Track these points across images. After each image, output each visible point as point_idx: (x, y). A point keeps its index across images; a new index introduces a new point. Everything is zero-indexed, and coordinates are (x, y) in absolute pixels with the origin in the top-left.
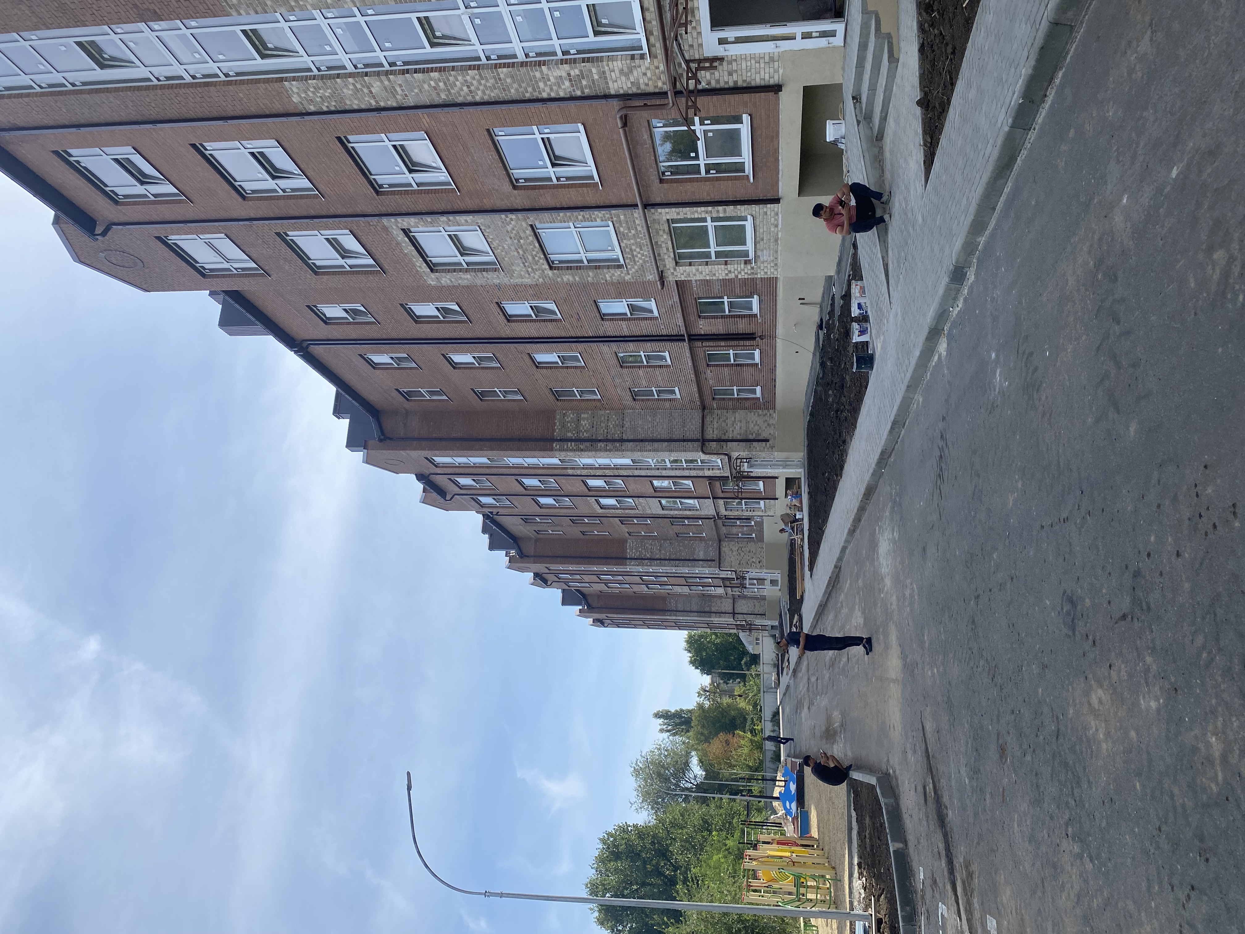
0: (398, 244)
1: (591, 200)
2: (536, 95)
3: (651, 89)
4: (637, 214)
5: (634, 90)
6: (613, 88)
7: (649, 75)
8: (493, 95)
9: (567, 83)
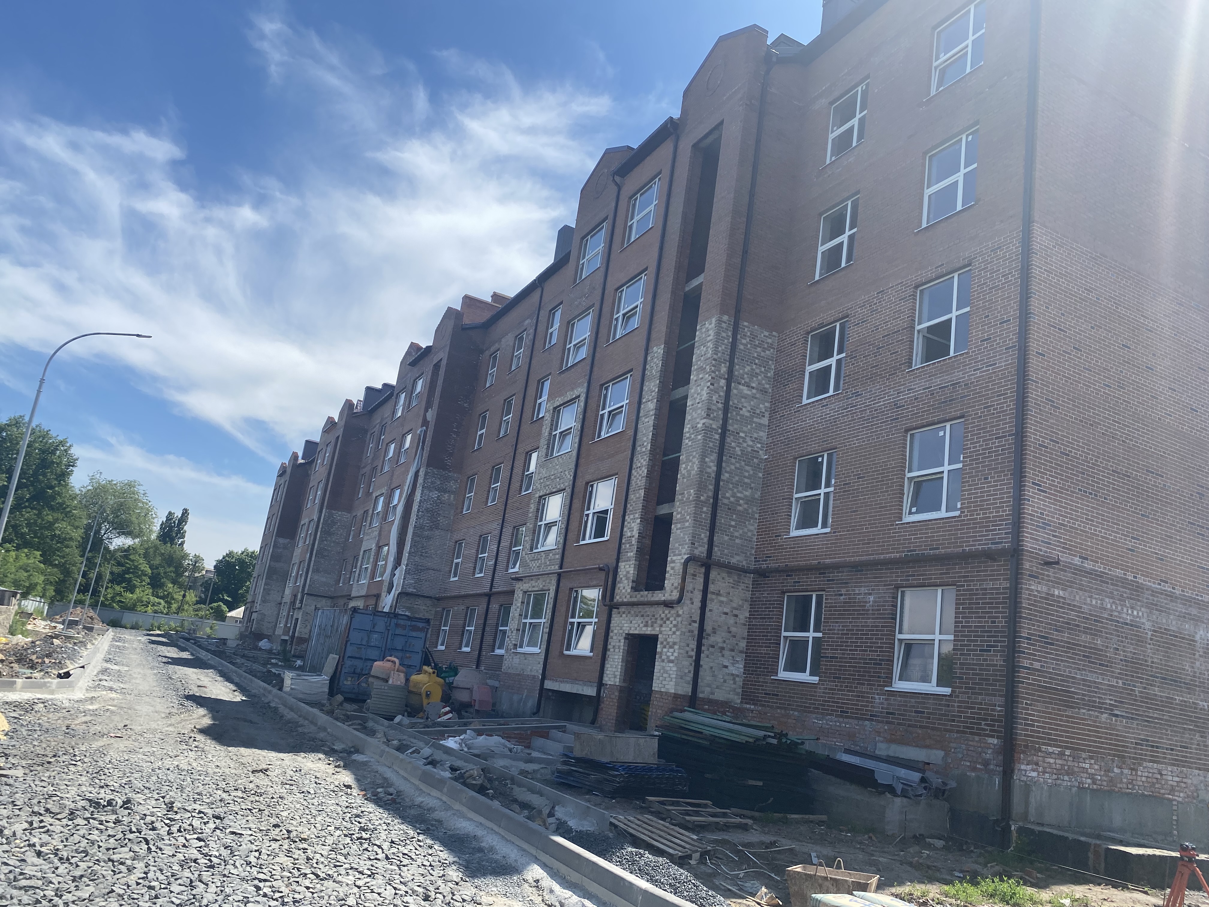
0: (572, 389)
1: (570, 536)
2: (628, 511)
3: (617, 591)
4: (555, 568)
5: (618, 579)
6: (622, 565)
7: (624, 591)
8: (633, 483)
9: (629, 534)
